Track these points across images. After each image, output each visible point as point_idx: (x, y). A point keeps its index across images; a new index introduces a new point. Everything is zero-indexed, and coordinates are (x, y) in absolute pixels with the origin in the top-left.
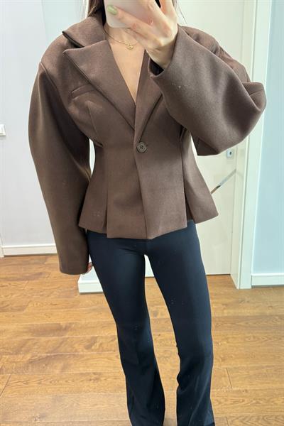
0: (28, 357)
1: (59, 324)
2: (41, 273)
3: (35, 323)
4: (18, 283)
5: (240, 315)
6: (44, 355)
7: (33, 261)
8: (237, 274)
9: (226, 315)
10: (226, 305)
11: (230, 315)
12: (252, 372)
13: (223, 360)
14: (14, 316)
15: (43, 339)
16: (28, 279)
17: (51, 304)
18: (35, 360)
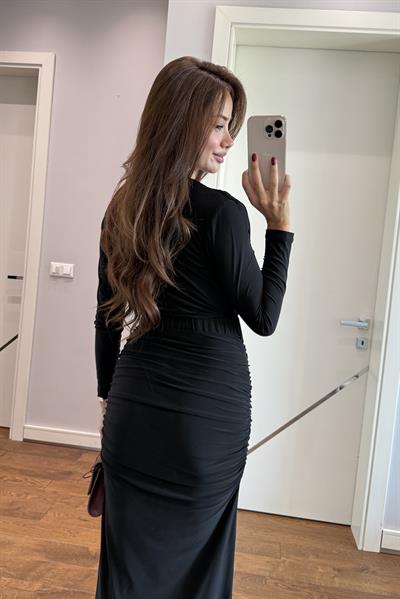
0: (37, 586)
1: (88, 548)
2: (70, 473)
3: (53, 540)
4: (37, 480)
5: (358, 589)
6: (62, 588)
7: (61, 454)
8: (360, 527)
9: (337, 585)
10: (339, 571)
11: (343, 586)
14: (25, 525)
15: (62, 566)
16: (52, 477)
17: (80, 519)
18: (46, 593)
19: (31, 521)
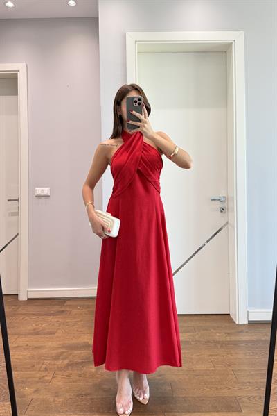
0: (66, 362)
1: (87, 343)
2: (63, 311)
3: (66, 342)
4: (44, 317)
6: (80, 361)
7: (54, 303)
9: (228, 340)
12: (252, 373)
13: (229, 365)
14: (47, 338)
15: (76, 352)
16: (53, 314)
18: (73, 364)
19: (50, 336)
